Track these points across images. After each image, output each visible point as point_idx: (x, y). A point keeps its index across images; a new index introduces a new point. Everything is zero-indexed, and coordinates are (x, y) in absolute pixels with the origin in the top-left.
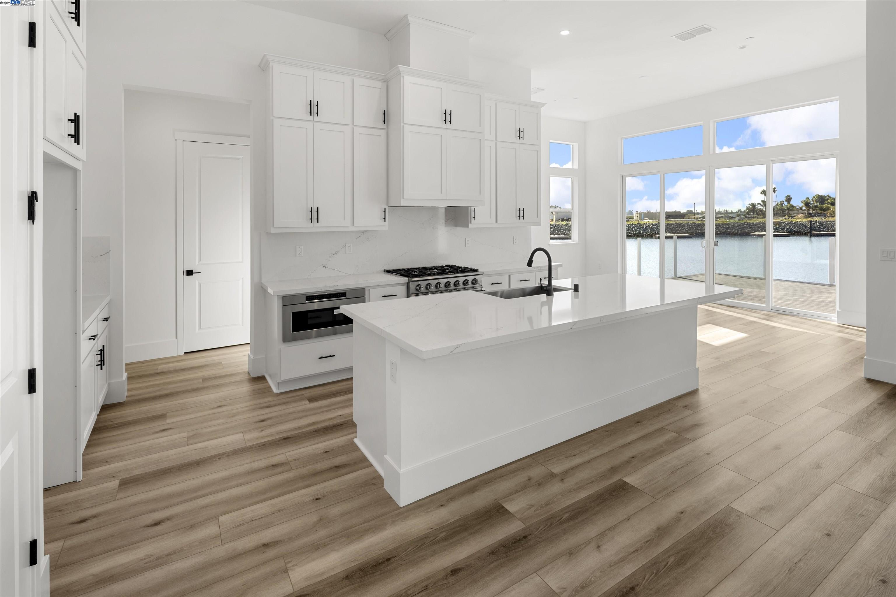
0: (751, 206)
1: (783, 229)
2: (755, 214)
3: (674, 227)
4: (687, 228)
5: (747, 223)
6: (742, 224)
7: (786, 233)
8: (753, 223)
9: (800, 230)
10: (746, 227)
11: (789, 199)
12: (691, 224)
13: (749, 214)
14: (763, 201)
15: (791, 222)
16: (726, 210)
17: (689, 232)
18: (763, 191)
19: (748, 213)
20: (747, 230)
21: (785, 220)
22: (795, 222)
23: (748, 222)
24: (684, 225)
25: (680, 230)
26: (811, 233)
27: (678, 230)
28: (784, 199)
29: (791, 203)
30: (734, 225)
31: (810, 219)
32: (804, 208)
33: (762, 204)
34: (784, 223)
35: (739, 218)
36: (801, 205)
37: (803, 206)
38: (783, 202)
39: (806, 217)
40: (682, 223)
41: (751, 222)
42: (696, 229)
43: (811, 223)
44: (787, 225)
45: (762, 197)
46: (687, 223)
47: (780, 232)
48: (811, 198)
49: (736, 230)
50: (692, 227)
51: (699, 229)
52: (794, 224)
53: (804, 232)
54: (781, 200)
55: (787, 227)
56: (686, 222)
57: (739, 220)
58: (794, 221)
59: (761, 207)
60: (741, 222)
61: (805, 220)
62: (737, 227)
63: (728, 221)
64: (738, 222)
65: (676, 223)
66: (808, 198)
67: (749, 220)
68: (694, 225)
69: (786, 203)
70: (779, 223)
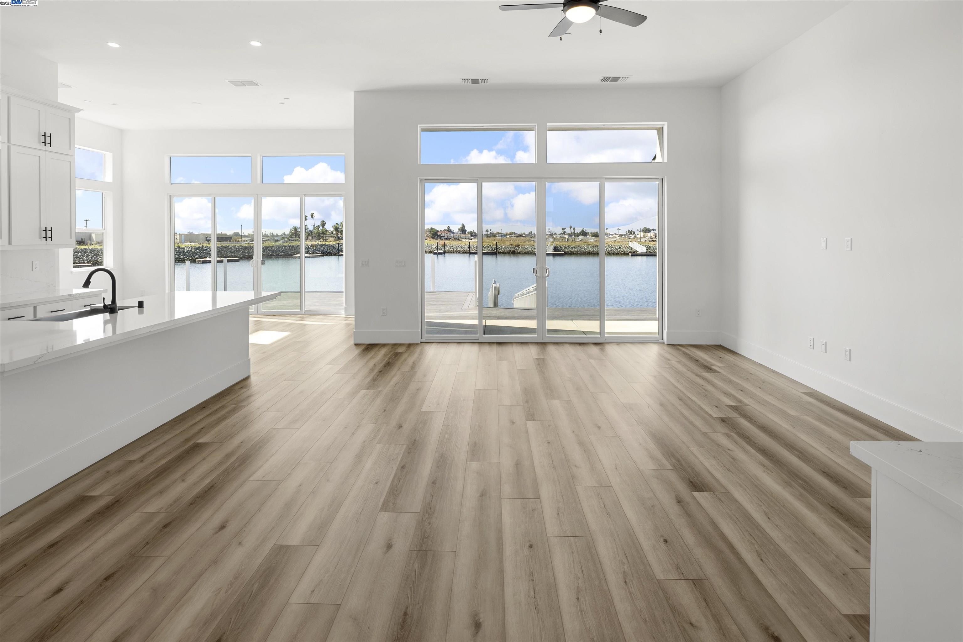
0: (294, 230)
1: (319, 251)
2: (297, 237)
3: (220, 251)
4: (234, 252)
5: (290, 245)
6: (286, 246)
7: (321, 254)
8: (295, 246)
9: (331, 251)
10: (290, 250)
11: (323, 224)
12: (238, 247)
13: (292, 238)
16: (271, 233)
17: (236, 255)
19: (291, 236)
20: (290, 252)
21: (320, 243)
22: (328, 245)
23: (291, 244)
24: (231, 248)
25: (227, 254)
26: (339, 254)
27: (224, 254)
28: (319, 223)
29: (325, 227)
30: (279, 248)
31: (338, 242)
32: (334, 233)
34: (319, 245)
35: (283, 241)
36: (332, 229)
37: (333, 231)
38: (319, 226)
39: (335, 240)
40: (229, 246)
41: (294, 244)
42: (243, 252)
43: (339, 245)
44: (322, 247)
46: (234, 246)
47: (317, 254)
48: (339, 224)
49: (281, 252)
50: (239, 250)
51: (246, 253)
52: (326, 246)
53: (334, 253)
54: (317, 225)
55: (322, 249)
56: (232, 245)
57: (284, 243)
58: (327, 243)
60: (285, 245)
61: (335, 243)
62: (282, 249)
63: (273, 243)
64: (282, 245)
65: (222, 246)
66: (337, 224)
68: (241, 248)
69: (321, 228)
70: (316, 246)
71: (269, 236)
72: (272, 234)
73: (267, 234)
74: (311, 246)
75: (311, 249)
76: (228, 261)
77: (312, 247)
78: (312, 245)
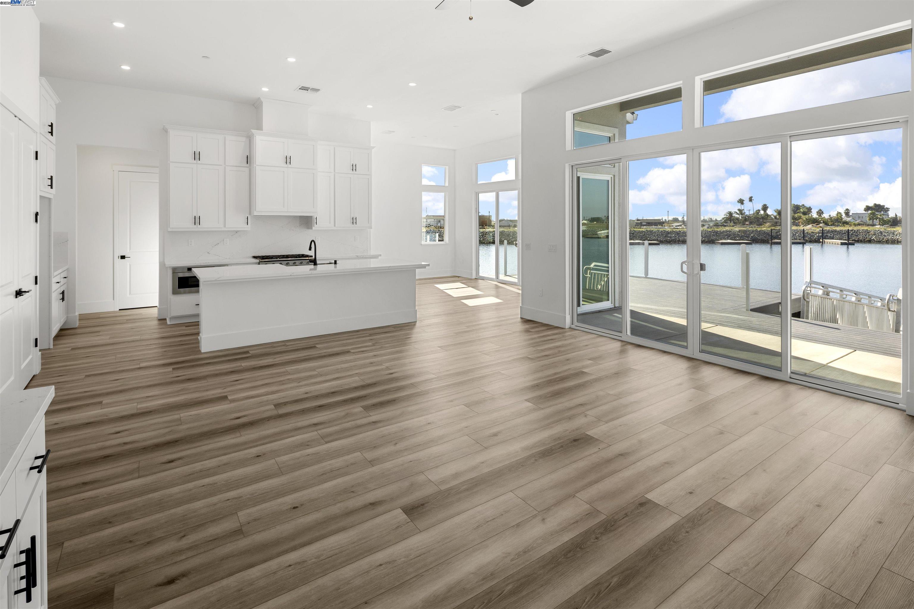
0: (728, 215)
1: (748, 237)
2: (730, 222)
3: (645, 235)
4: (657, 236)
5: (715, 231)
6: (710, 232)
7: (748, 241)
8: (720, 232)
9: (764, 238)
10: (714, 235)
11: (765, 208)
12: (661, 231)
13: (726, 223)
14: (739, 210)
15: (755, 230)
17: (659, 239)
18: (739, 200)
21: (751, 229)
22: (760, 231)
23: (716, 229)
24: (655, 232)
25: (650, 237)
26: (771, 241)
27: (648, 237)
28: (760, 207)
29: (767, 211)
32: (778, 217)
33: (738, 212)
34: (749, 231)
35: (708, 226)
37: (777, 215)
38: (759, 210)
40: (653, 231)
41: (718, 230)
42: (665, 237)
44: (752, 233)
45: (739, 206)
46: (658, 230)
47: (745, 240)
50: (662, 234)
51: (668, 237)
53: (767, 240)
55: (752, 235)
56: (656, 230)
57: (708, 228)
59: (738, 216)
60: (709, 230)
65: (647, 231)
67: (717, 228)
68: (664, 233)
69: (762, 212)
70: (745, 232)
71: (707, 222)
72: (711, 219)
73: (706, 220)
74: (738, 232)
75: (738, 234)
76: (650, 244)
77: (740, 232)
78: (740, 231)
